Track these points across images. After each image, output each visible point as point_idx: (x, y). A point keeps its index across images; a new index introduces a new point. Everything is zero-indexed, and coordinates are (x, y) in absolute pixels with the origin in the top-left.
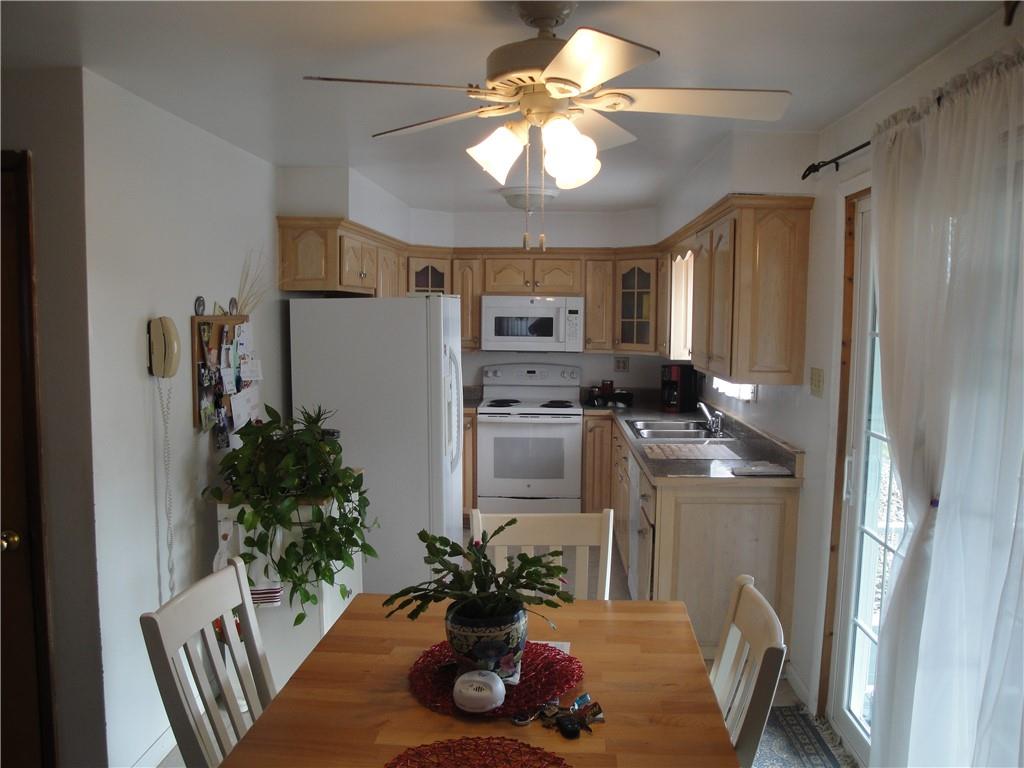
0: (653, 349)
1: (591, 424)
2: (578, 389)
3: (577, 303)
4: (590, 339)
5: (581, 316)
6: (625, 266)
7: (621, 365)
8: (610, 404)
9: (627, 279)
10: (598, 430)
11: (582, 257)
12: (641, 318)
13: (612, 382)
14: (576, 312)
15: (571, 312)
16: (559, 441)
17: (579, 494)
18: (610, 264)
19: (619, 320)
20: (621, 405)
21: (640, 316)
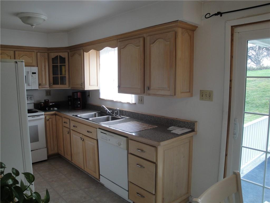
0: (68, 86)
1: (47, 118)
2: (33, 104)
3: (35, 69)
4: (40, 84)
5: (37, 75)
6: (53, 55)
7: (48, 93)
8: (52, 109)
9: (55, 59)
10: (50, 120)
11: (35, 51)
12: (62, 75)
13: (48, 100)
14: (35, 73)
15: (33, 73)
16: (36, 127)
17: (45, 146)
18: (46, 54)
19: (52, 76)
20: (56, 109)
21: (61, 74)
